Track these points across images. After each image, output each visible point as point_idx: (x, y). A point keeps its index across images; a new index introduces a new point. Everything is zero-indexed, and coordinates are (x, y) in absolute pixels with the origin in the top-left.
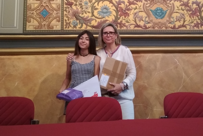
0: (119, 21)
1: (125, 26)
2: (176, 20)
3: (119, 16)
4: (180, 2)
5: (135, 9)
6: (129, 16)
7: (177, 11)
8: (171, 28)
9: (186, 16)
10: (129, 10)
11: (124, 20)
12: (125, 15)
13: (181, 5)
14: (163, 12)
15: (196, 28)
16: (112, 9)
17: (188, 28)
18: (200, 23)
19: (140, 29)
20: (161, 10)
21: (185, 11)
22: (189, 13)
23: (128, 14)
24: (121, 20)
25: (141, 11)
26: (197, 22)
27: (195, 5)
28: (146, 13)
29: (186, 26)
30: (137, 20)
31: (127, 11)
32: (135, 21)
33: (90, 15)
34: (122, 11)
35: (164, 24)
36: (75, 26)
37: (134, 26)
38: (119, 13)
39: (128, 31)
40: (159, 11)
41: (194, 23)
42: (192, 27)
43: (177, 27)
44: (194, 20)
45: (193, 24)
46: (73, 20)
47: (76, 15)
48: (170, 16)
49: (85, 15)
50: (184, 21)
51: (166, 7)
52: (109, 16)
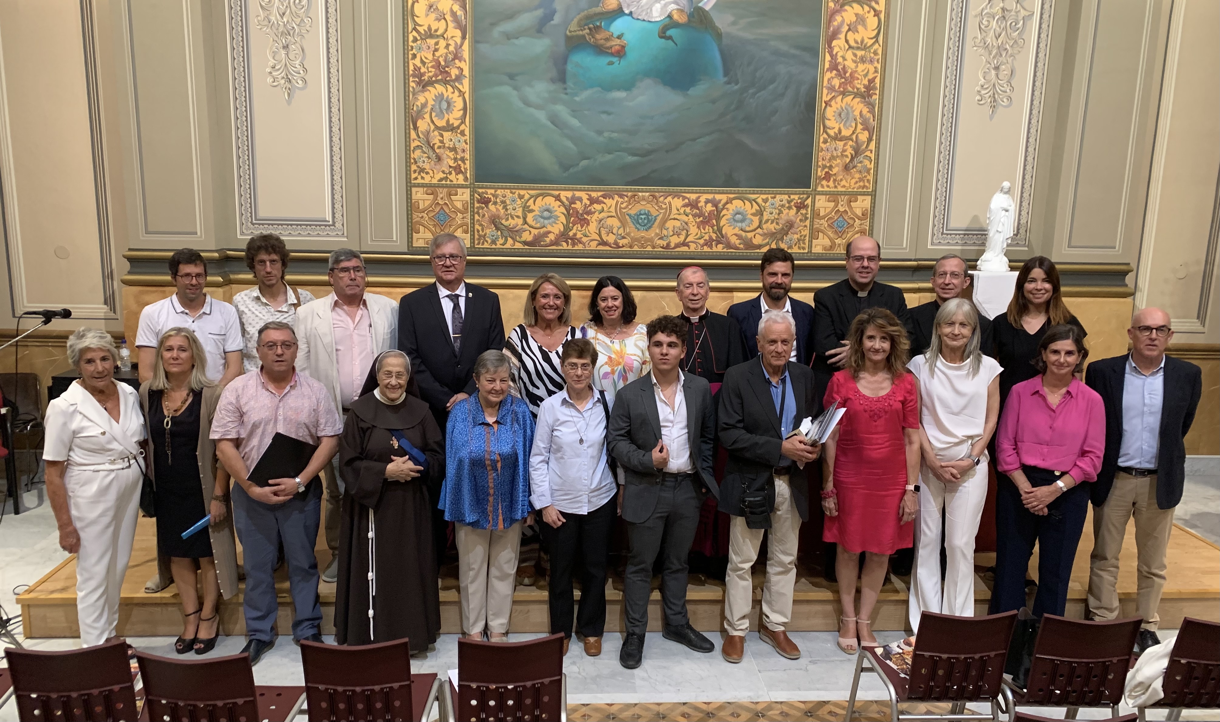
0: (571, 234)
1: (580, 243)
2: (671, 234)
3: (571, 225)
4: (683, 200)
5: (601, 213)
6: (588, 224)
7: (676, 217)
8: (662, 247)
9: (691, 225)
10: (589, 213)
11: (581, 231)
12: (582, 222)
13: (685, 206)
14: (650, 217)
15: (706, 249)
16: (559, 211)
17: (693, 247)
18: (714, 238)
19: (607, 248)
20: (648, 214)
21: (690, 216)
22: (698, 220)
23: (588, 221)
24: (574, 232)
25: (612, 217)
26: (710, 237)
27: (709, 205)
28: (619, 219)
29: (690, 244)
30: (603, 232)
32: (600, 235)
33: (520, 221)
34: (577, 215)
35: (651, 240)
36: (494, 242)
37: (597, 242)
38: (572, 219)
39: (586, 252)
40: (643, 217)
41: (704, 238)
42: (699, 246)
43: (673, 245)
44: (705, 233)
45: (702, 241)
46: (490, 231)
47: (495, 221)
48: (662, 226)
49: (511, 222)
50: (687, 236)
52: (554, 225)
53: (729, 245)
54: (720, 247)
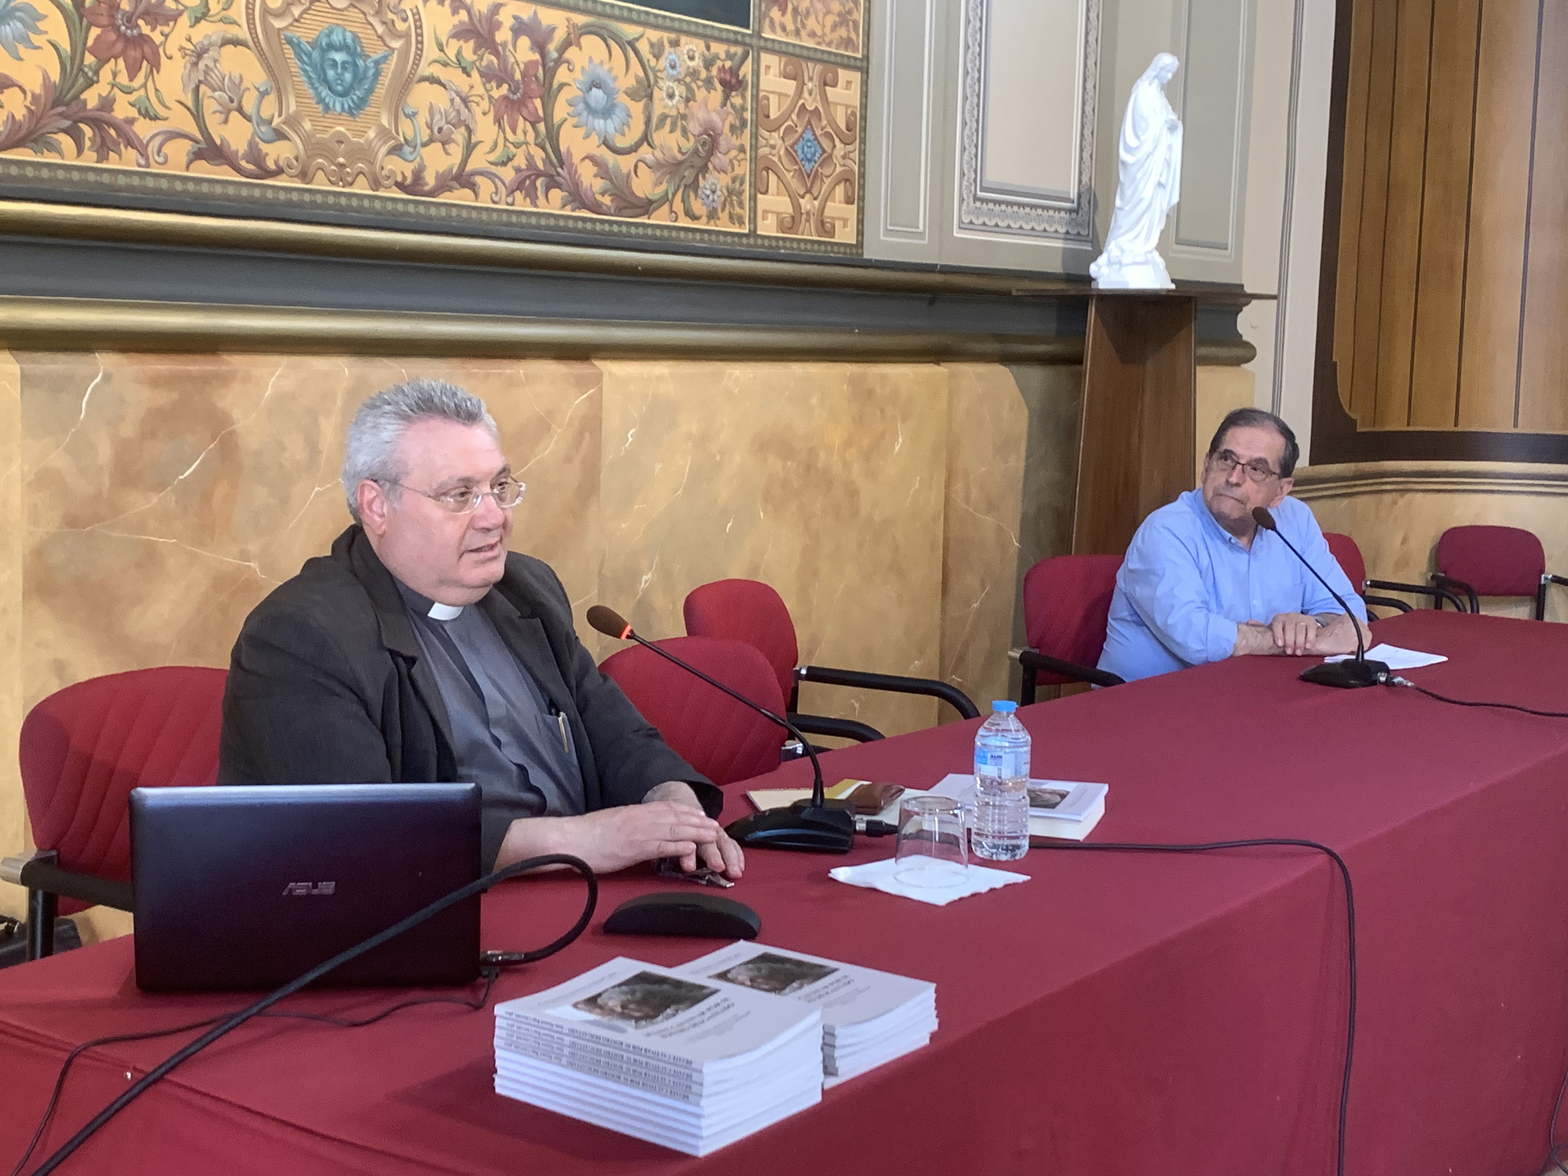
0: (91, 98)
1: (129, 143)
2: (425, 135)
3: (89, 59)
4: (455, 12)
5: (197, 20)
6: (155, 65)
7: (436, 70)
8: (401, 186)
9: (477, 111)
10: (157, 15)
11: (128, 91)
12: (133, 53)
13: (460, 34)
14: (360, 62)
15: (522, 204)
17: (485, 196)
18: (540, 165)
19: (225, 174)
20: (352, 49)
21: (475, 74)
22: (496, 94)
23: (155, 49)
24: (102, 88)
25: (236, 42)
26: (530, 158)
27: (524, 42)
28: (261, 54)
29: (479, 179)
30: (210, 106)
31: (146, 29)
32: (198, 116)
34: (112, 17)
35: (365, 153)
37: (186, 146)
38: (95, 32)
39: (150, 183)
40: (339, 57)
41: (515, 162)
42: (503, 191)
43: (430, 180)
44: (517, 146)
45: (508, 174)
48: (398, 99)
50: (470, 148)
51: (380, 29)
52: (22, 50)
53: (577, 197)
54: (556, 195)
